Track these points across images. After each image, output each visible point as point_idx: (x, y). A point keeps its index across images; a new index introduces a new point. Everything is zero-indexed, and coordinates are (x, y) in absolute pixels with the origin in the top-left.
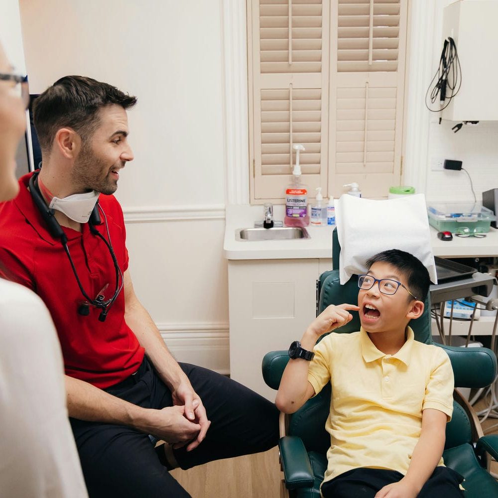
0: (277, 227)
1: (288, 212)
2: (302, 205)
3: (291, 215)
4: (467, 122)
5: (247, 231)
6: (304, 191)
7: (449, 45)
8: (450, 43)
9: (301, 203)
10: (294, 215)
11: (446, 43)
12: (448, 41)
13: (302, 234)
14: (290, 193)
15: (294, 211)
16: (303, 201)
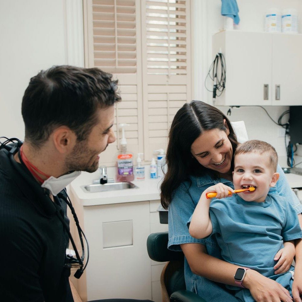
0: (110, 183)
1: (120, 172)
2: (130, 165)
3: (123, 173)
4: (233, 106)
5: (90, 187)
6: (131, 156)
7: (219, 58)
8: (219, 57)
9: (129, 164)
10: (125, 173)
11: (217, 57)
12: (218, 55)
13: (130, 186)
14: (121, 157)
15: (125, 170)
16: (130, 162)
